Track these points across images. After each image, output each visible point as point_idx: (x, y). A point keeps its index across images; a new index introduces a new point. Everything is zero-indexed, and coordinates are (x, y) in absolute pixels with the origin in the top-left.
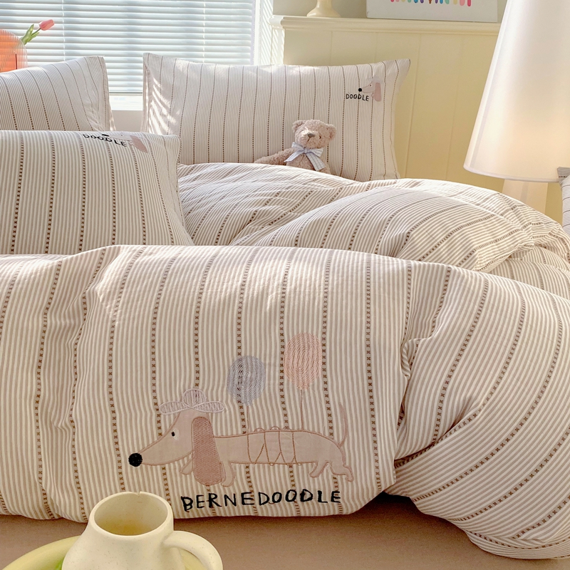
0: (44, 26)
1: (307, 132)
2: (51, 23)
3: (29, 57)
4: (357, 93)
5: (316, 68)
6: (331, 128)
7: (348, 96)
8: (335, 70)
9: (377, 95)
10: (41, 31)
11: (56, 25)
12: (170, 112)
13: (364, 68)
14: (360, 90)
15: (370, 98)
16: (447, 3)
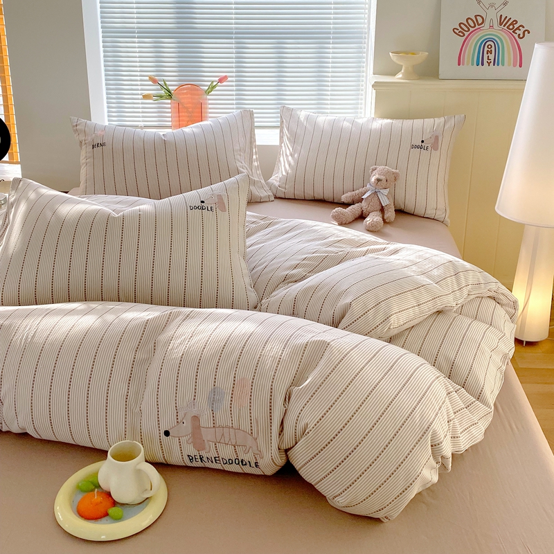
0: (221, 81)
1: (377, 176)
2: (226, 77)
3: (210, 102)
4: (420, 144)
5: (394, 121)
6: (396, 173)
7: (413, 147)
8: (408, 123)
9: (435, 146)
11: (229, 79)
12: (291, 155)
13: (429, 122)
14: (423, 142)
15: (429, 148)
16: (503, 65)
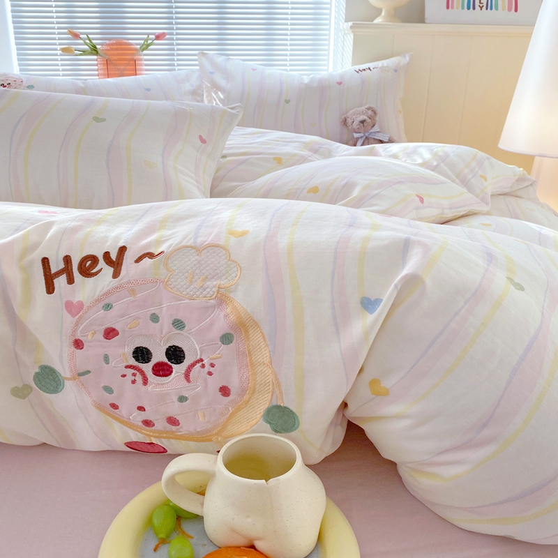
2: (164, 34)
10: (155, 41)
11: (167, 37)
16: (497, 9)
